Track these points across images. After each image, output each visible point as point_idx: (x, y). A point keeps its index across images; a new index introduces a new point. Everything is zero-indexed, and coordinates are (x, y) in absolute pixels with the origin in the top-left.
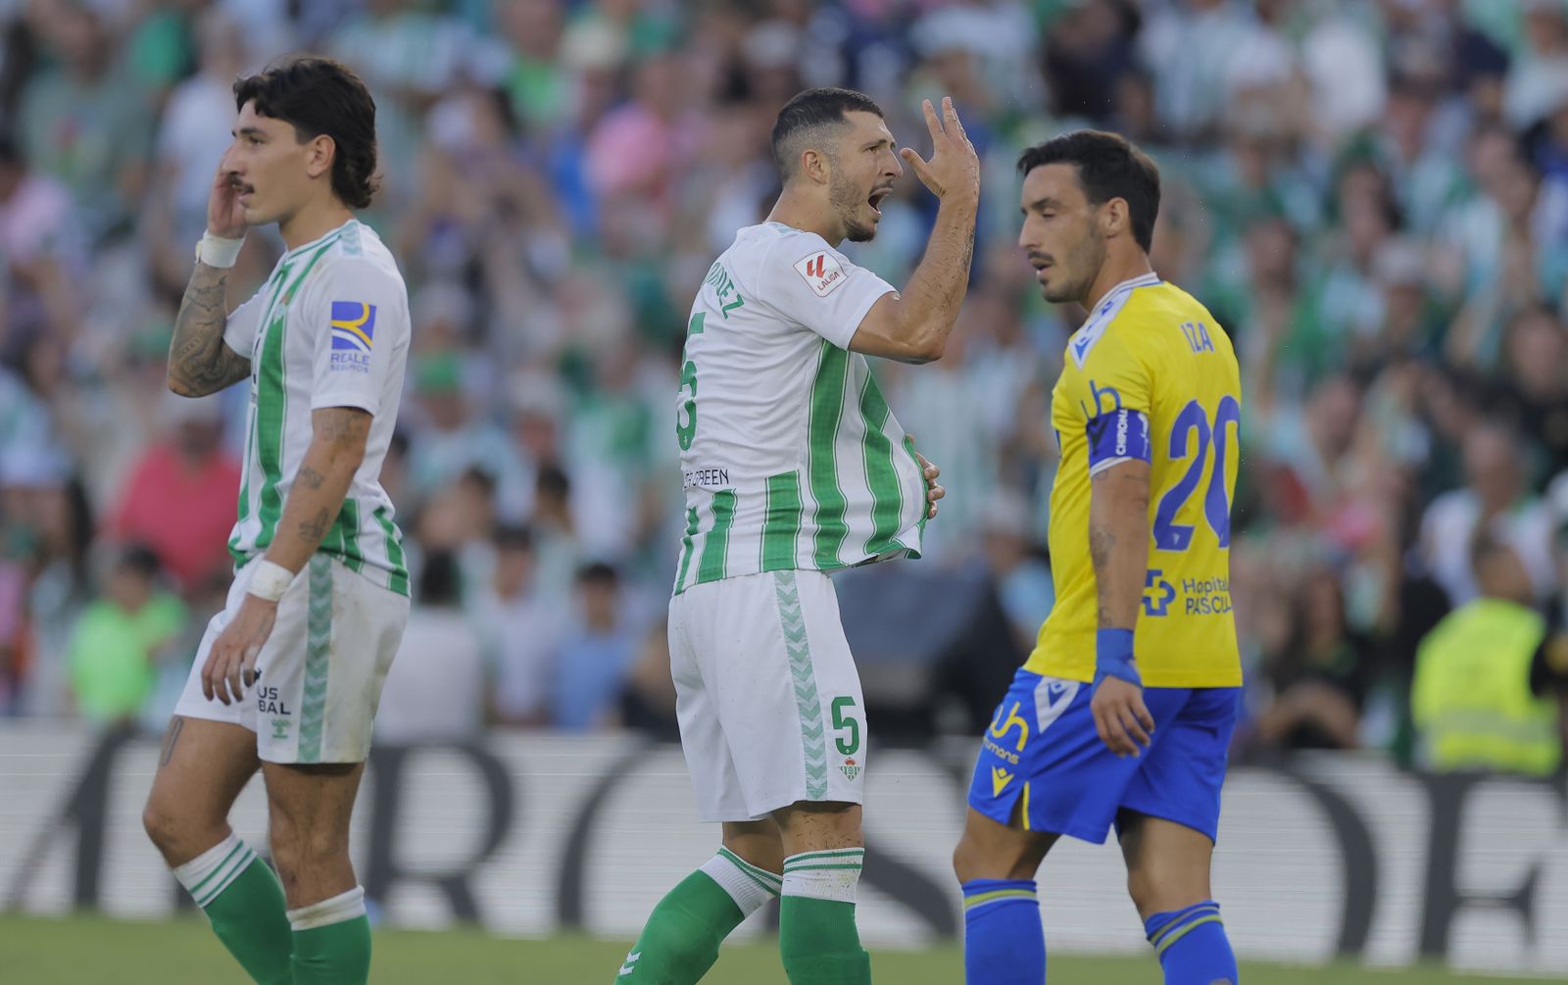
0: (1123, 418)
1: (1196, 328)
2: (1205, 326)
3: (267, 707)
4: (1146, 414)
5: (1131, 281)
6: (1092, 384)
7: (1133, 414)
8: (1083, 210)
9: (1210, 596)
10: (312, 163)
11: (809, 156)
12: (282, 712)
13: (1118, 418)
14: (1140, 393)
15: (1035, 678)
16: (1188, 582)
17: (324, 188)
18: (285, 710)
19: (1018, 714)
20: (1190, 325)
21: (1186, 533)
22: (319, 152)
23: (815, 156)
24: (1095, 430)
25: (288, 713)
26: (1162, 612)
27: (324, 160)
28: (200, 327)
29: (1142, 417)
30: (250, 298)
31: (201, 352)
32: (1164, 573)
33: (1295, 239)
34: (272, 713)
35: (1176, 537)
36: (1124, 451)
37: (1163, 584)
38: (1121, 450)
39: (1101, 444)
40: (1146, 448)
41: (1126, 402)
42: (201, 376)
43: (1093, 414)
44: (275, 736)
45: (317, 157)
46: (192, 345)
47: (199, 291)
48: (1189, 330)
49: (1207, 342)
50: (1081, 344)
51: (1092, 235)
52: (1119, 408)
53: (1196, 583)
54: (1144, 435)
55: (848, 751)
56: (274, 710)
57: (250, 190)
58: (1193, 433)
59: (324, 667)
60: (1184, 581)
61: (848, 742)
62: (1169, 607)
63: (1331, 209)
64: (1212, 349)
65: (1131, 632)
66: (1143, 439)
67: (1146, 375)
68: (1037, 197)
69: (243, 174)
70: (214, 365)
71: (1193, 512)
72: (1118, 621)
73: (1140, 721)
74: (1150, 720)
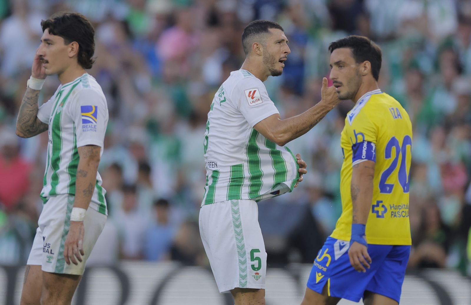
0: (365, 145)
1: (395, 110)
2: (398, 109)
3: (46, 251)
4: (374, 143)
5: (370, 92)
6: (354, 131)
7: (369, 143)
8: (353, 66)
9: (401, 211)
10: (70, 52)
11: (255, 45)
12: (51, 253)
13: (364, 145)
14: (373, 135)
15: (335, 240)
16: (392, 206)
17: (75, 61)
18: (52, 252)
19: (327, 253)
20: (393, 109)
21: (391, 186)
22: (73, 48)
23: (257, 45)
24: (355, 148)
25: (53, 254)
26: (382, 217)
27: (75, 51)
28: (28, 112)
29: (372, 144)
30: (47, 101)
31: (28, 121)
32: (383, 202)
33: (423, 77)
34: (47, 253)
35: (388, 188)
36: (365, 157)
37: (383, 206)
38: (364, 157)
39: (356, 154)
40: (373, 156)
41: (367, 138)
42: (28, 130)
43: (354, 142)
44: (47, 262)
45: (72, 50)
46: (25, 119)
47: (28, 98)
48: (392, 111)
49: (399, 115)
50: (351, 116)
51: (357, 75)
52: (364, 141)
53: (395, 206)
54: (373, 151)
55: (256, 269)
56: (48, 252)
57: (47, 62)
58: (394, 149)
60: (390, 205)
61: (256, 266)
62: (385, 215)
63: (437, 66)
64: (401, 118)
65: (364, 225)
66: (372, 153)
67: (375, 128)
68: (336, 60)
69: (44, 56)
70: (33, 126)
71: (393, 179)
72: (360, 221)
73: (366, 259)
74: (370, 258)
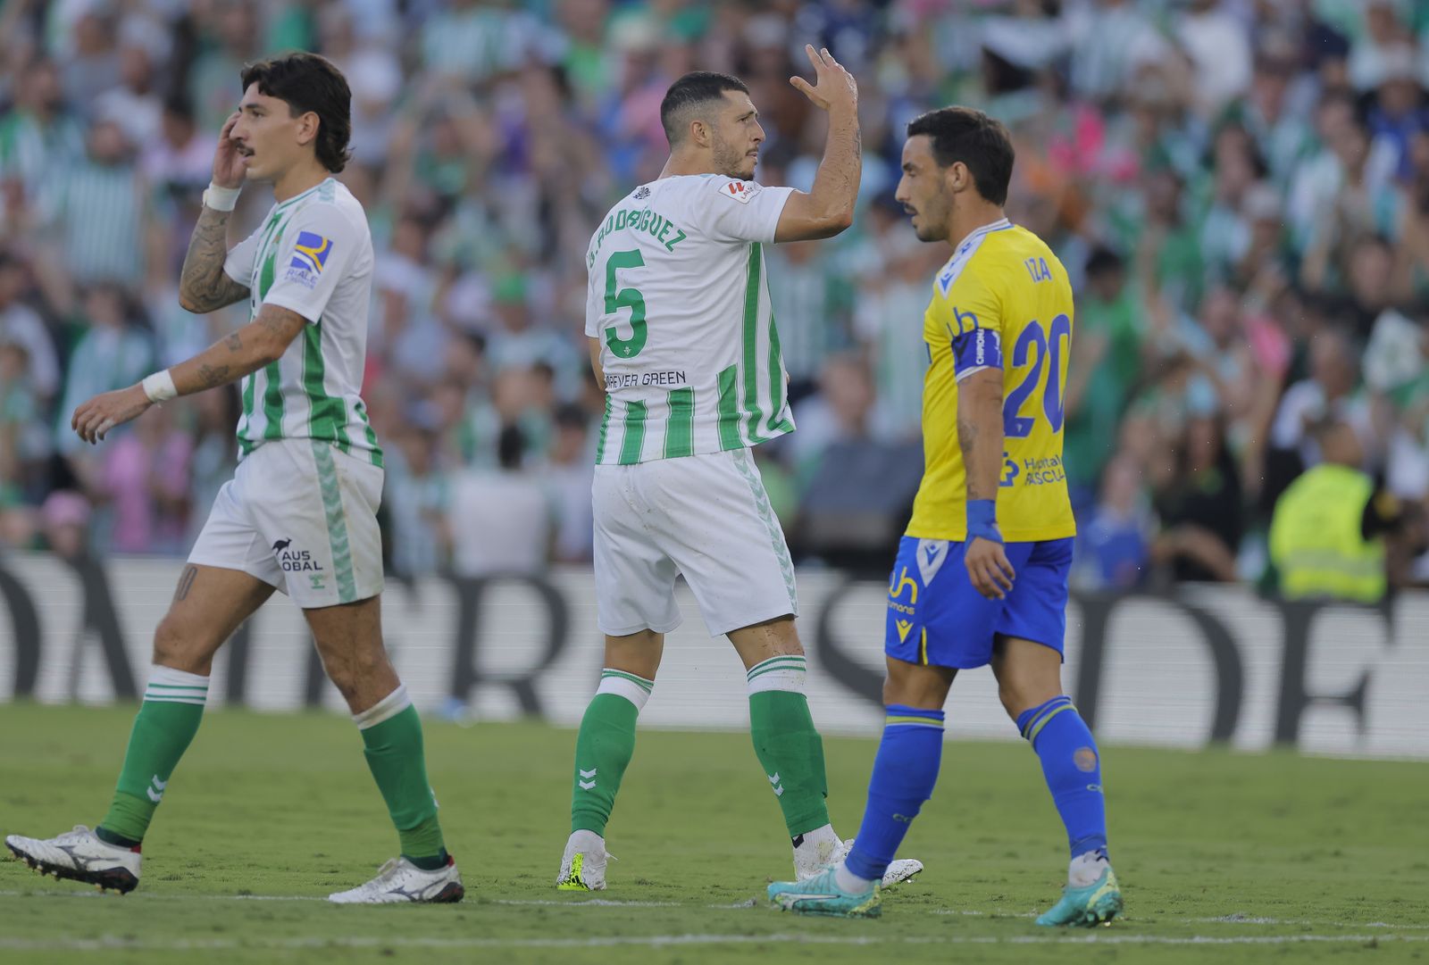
0: (980, 336)
1: (1038, 263)
2: (1044, 260)
3: (302, 567)
4: (998, 332)
5: (985, 227)
6: (955, 310)
7: (988, 332)
8: (934, 173)
9: (1041, 471)
10: (302, 133)
11: (695, 126)
12: (316, 568)
13: (977, 336)
14: (993, 317)
15: (916, 542)
16: (1029, 460)
17: (309, 154)
18: (318, 566)
20: (1032, 261)
21: (1029, 423)
22: (307, 125)
23: (700, 125)
24: (959, 345)
25: (321, 569)
26: (1009, 483)
27: (310, 132)
28: (204, 258)
29: (995, 334)
31: (204, 277)
32: (1010, 455)
34: (306, 570)
35: (1020, 427)
36: (983, 361)
37: (1009, 463)
38: (980, 360)
39: (966, 354)
40: (999, 358)
41: (983, 323)
42: (204, 296)
43: (956, 333)
45: (305, 129)
46: (200, 270)
47: (205, 229)
48: (1031, 265)
49: (1046, 273)
50: (945, 279)
51: (941, 191)
52: (977, 327)
53: (1036, 461)
54: (997, 348)
56: (309, 567)
57: (251, 153)
58: (1033, 347)
59: (343, 528)
60: (1025, 460)
62: (1014, 480)
64: (1050, 278)
65: (993, 502)
66: (996, 352)
67: (996, 300)
69: (246, 139)
70: (214, 288)
71: (1034, 406)
72: (982, 495)
73: (1005, 571)
74: (1011, 569)
